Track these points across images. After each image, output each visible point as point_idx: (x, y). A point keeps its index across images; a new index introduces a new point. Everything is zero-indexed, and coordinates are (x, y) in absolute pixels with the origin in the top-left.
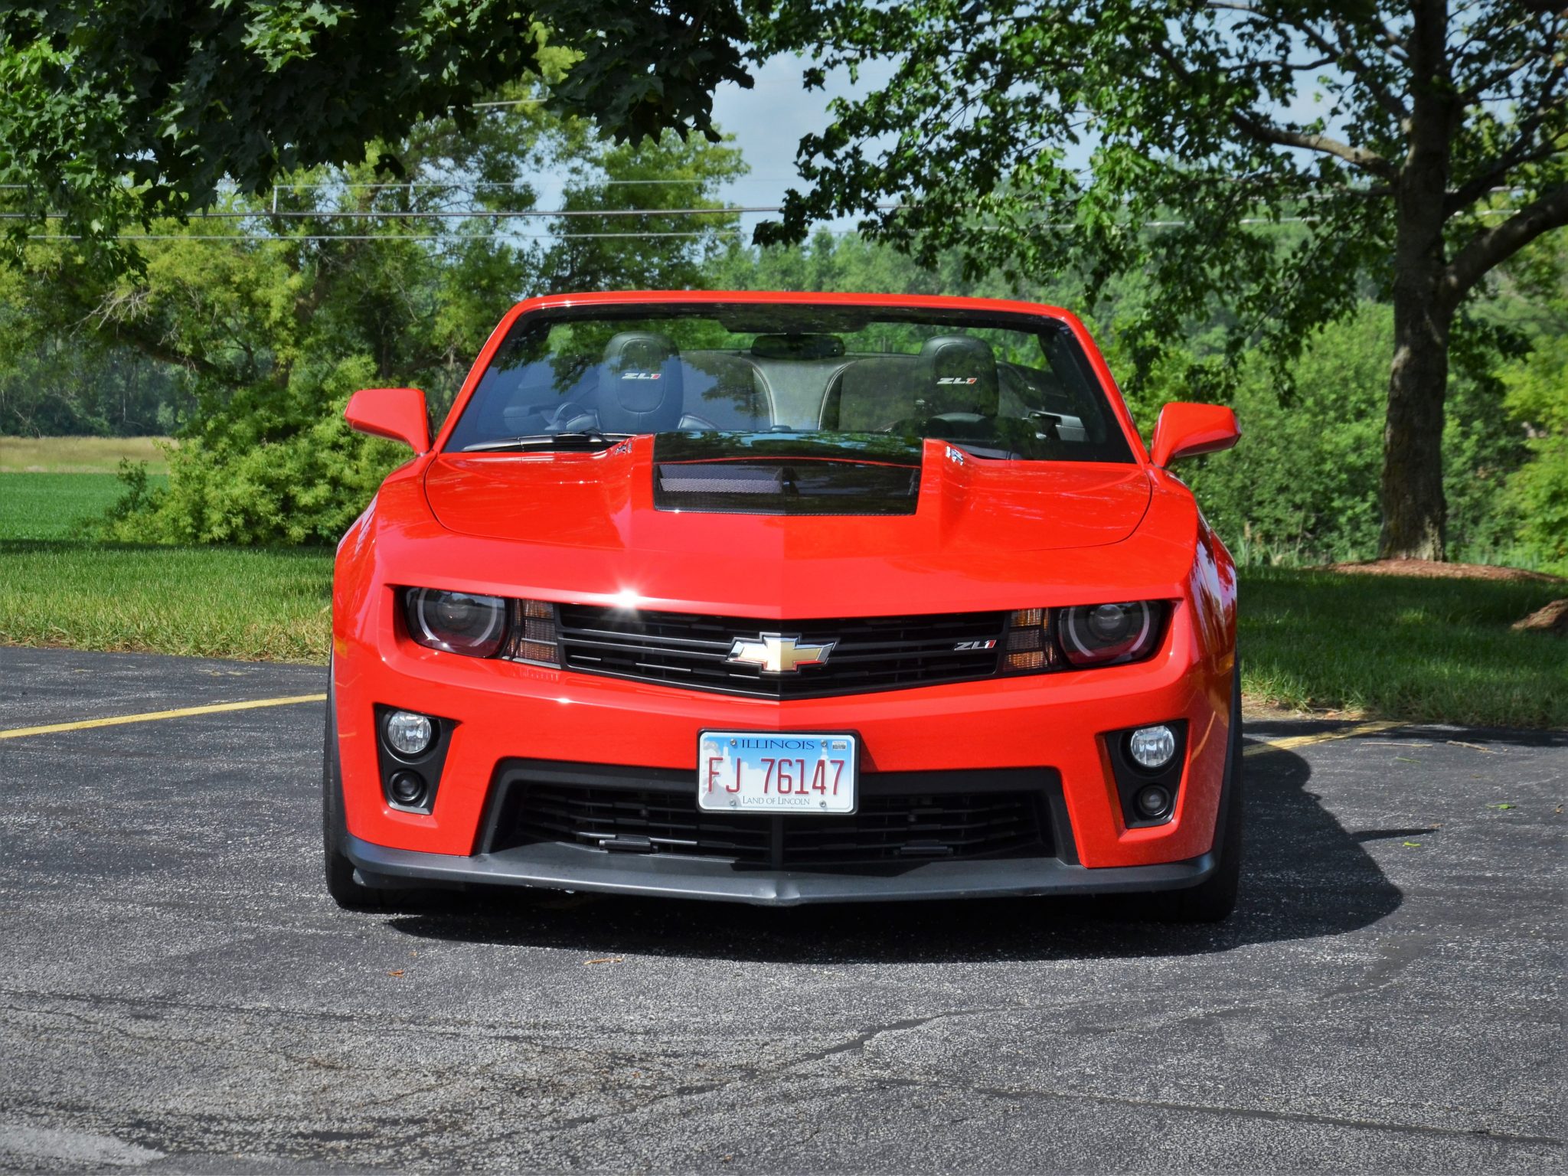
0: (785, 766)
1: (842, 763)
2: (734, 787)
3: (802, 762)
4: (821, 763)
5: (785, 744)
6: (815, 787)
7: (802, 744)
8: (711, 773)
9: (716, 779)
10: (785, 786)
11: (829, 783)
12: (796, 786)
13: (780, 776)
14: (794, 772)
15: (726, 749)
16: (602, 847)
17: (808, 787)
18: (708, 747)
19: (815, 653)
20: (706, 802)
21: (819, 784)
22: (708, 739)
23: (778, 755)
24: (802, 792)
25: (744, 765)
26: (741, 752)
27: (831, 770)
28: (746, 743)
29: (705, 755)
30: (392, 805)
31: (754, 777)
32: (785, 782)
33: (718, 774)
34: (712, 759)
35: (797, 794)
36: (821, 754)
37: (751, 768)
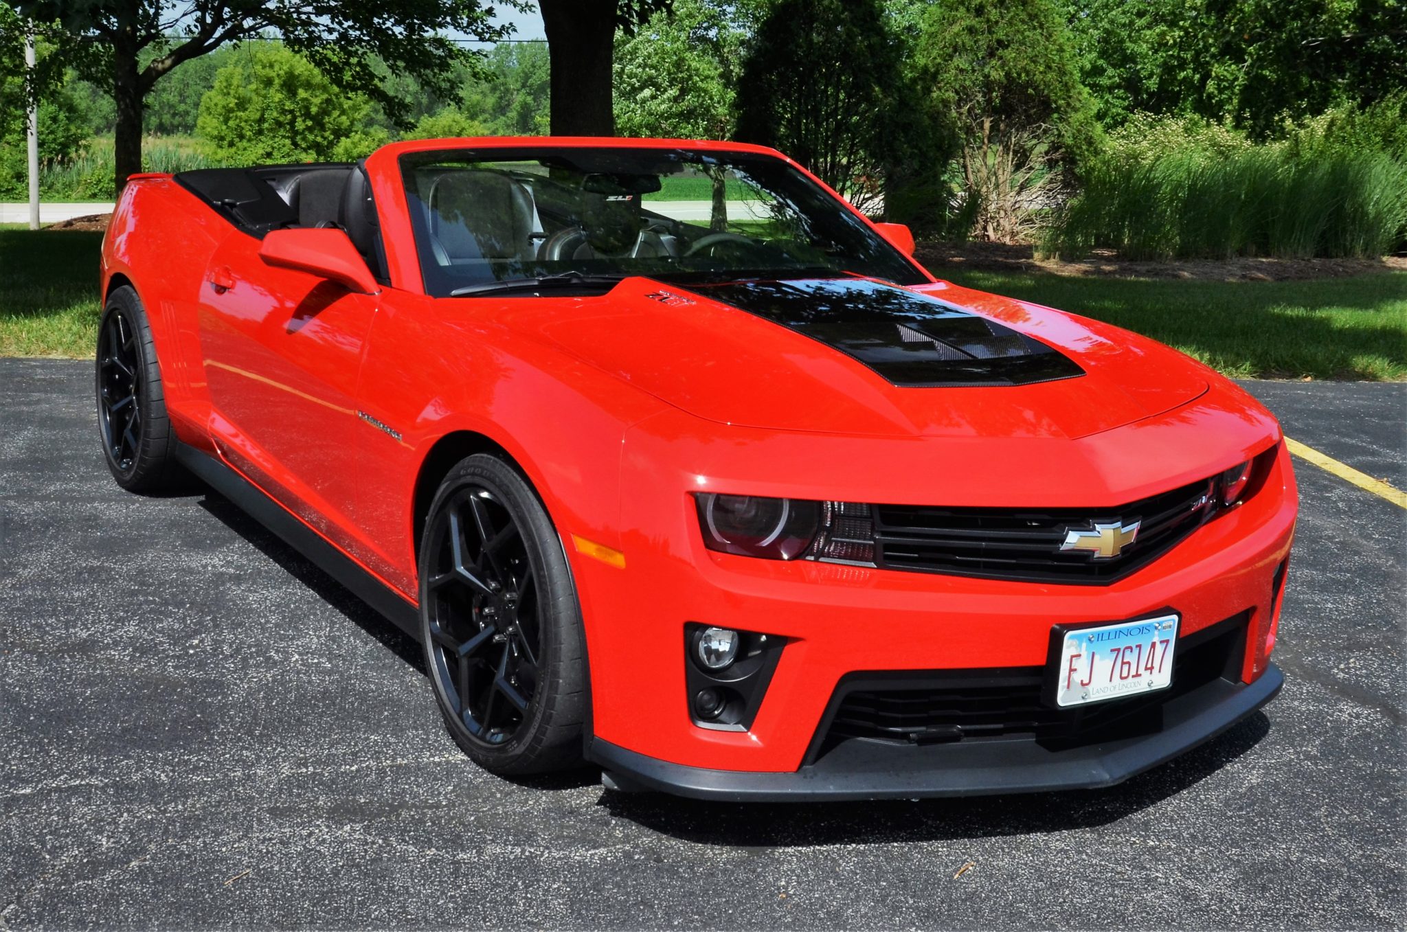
0: (1128, 652)
1: (1167, 641)
2: (1086, 681)
3: (1140, 646)
4: (1153, 645)
5: (1129, 632)
6: (1146, 669)
7: (1141, 630)
8: (1072, 670)
9: (1074, 675)
10: (1125, 673)
11: (1156, 665)
12: (1133, 672)
13: (1123, 663)
14: (1133, 657)
15: (1084, 645)
16: (910, 741)
17: (1141, 670)
18: (1072, 644)
20: (1065, 697)
21: (1149, 666)
22: (1070, 637)
23: (1122, 643)
24: (1137, 675)
25: (1097, 657)
26: (1096, 646)
27: (1159, 648)
28: (1100, 637)
29: (1066, 653)
30: (702, 724)
31: (1104, 664)
32: (1126, 667)
33: (1075, 670)
34: (1072, 657)
35: (1133, 676)
36: (1153, 636)
37: (1101, 659)
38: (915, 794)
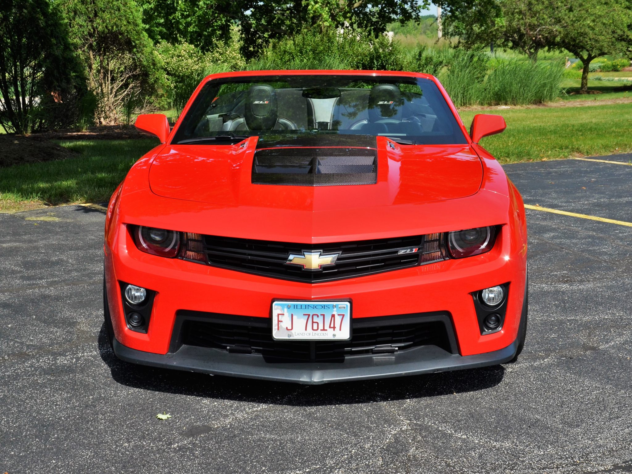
0: (315, 317)
1: (343, 315)
2: (290, 328)
3: (324, 315)
4: (333, 316)
5: (315, 307)
6: (330, 327)
7: (324, 307)
8: (279, 321)
9: (281, 324)
10: (315, 327)
11: (337, 325)
12: (321, 327)
13: (313, 322)
14: (320, 320)
15: (286, 309)
17: (327, 327)
18: (277, 308)
19: (329, 259)
20: (278, 334)
21: (332, 326)
22: (276, 305)
23: (311, 312)
24: (324, 330)
25: (294, 317)
26: (293, 311)
27: (338, 319)
28: (295, 307)
29: (275, 312)
31: (300, 322)
32: (315, 325)
33: (282, 321)
34: (278, 315)
35: (321, 330)
36: (333, 311)
37: (298, 318)
38: (212, 372)
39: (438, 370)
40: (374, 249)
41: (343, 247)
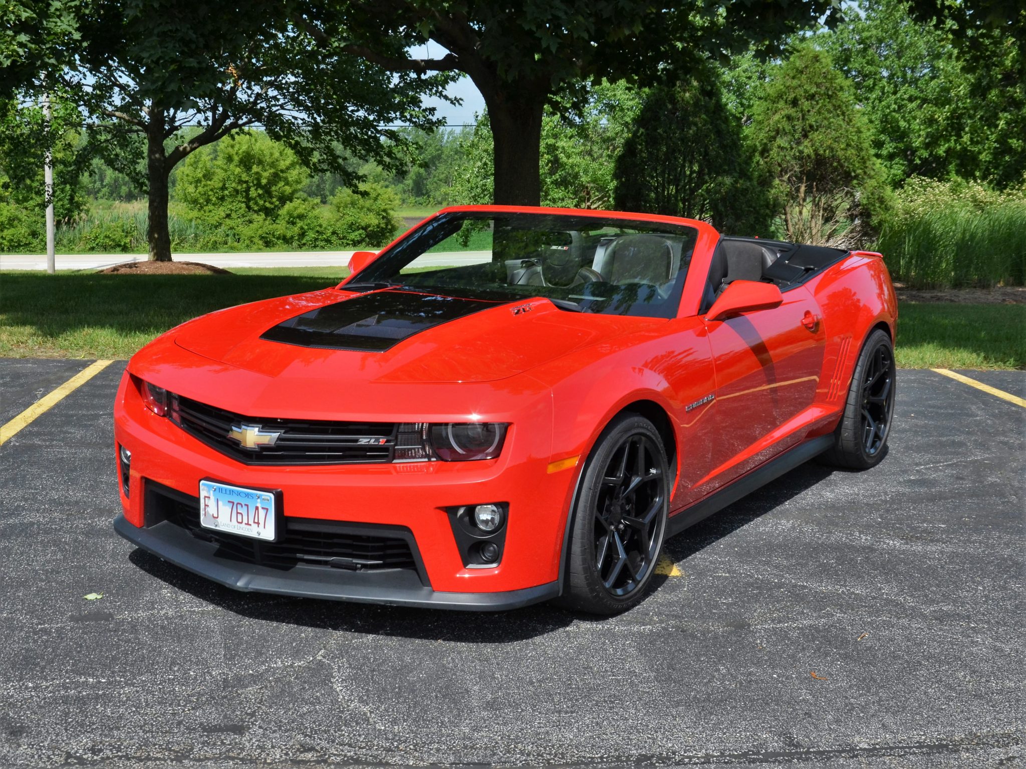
0: (239, 506)
1: (267, 509)
2: (216, 515)
3: (247, 505)
4: (257, 508)
5: (239, 494)
6: (254, 522)
7: (247, 495)
8: (206, 505)
9: (208, 508)
10: (240, 520)
11: (261, 521)
12: (245, 521)
13: (238, 513)
14: (244, 511)
15: (212, 492)
17: (251, 522)
18: (204, 489)
19: (268, 438)
20: (205, 522)
21: (256, 521)
22: (203, 484)
23: (236, 500)
24: (248, 524)
25: (220, 503)
26: (218, 495)
27: (262, 513)
28: (220, 490)
29: (203, 494)
31: (225, 510)
32: (239, 516)
33: (208, 506)
34: (205, 498)
35: (245, 524)
36: (257, 502)
37: (224, 505)
39: (391, 602)
40: (333, 433)
41: (290, 425)
